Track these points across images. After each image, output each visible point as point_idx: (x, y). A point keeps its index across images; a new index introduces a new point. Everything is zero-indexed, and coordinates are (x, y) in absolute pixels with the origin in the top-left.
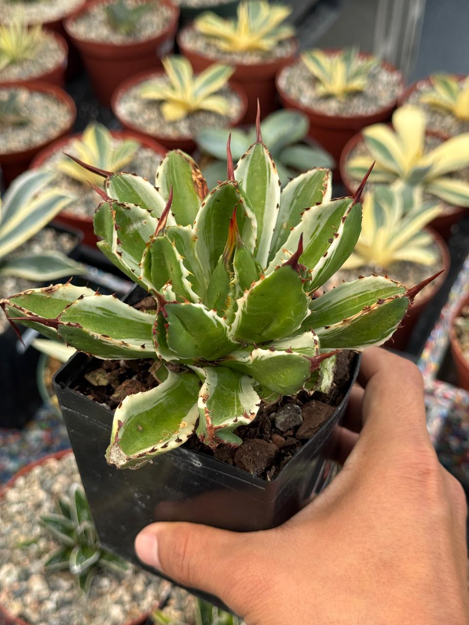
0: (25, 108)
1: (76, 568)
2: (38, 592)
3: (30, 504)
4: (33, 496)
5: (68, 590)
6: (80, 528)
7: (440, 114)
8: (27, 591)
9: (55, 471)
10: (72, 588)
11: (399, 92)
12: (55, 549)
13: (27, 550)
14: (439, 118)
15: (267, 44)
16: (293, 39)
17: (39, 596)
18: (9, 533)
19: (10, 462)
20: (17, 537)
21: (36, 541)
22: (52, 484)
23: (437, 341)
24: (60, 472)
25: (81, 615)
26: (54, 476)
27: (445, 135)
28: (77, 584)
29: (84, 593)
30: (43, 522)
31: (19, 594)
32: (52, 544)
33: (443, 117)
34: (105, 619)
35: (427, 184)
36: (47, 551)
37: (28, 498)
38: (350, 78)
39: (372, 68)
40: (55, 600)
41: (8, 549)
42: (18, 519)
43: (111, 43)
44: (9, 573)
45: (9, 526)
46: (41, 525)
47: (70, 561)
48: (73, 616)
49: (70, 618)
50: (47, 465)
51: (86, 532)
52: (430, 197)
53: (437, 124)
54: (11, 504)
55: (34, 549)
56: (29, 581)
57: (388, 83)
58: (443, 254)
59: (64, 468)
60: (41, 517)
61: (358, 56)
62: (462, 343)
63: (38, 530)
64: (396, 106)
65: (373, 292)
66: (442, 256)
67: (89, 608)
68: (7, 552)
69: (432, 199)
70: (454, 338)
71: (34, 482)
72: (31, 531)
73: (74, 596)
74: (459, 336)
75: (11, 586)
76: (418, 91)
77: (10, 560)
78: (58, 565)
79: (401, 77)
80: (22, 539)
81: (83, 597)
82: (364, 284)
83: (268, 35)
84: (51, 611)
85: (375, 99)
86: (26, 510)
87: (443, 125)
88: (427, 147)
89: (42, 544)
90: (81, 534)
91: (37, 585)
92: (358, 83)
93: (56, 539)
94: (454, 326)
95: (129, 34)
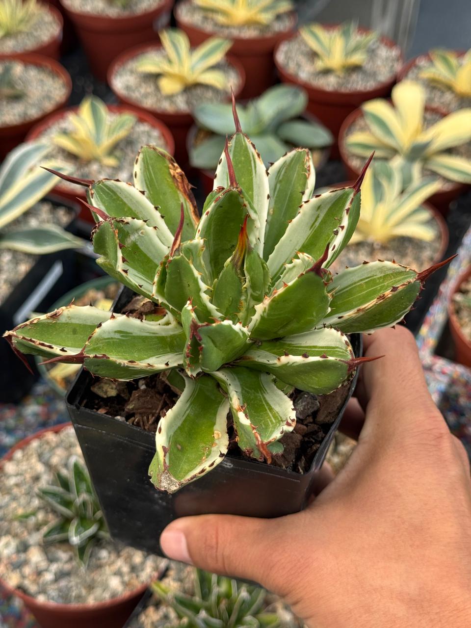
0: (20, 81)
1: (75, 540)
2: (37, 563)
3: (28, 476)
4: (31, 468)
5: (67, 562)
6: (79, 501)
7: (439, 90)
8: (26, 562)
9: (53, 445)
10: (70, 559)
11: (398, 67)
12: (53, 521)
13: (26, 522)
14: (438, 94)
15: (266, 18)
16: (291, 14)
17: (37, 567)
18: (7, 505)
19: (6, 437)
20: (15, 509)
21: (34, 513)
22: (50, 457)
23: (436, 316)
24: (58, 446)
25: (79, 586)
26: (52, 449)
27: (444, 110)
28: (75, 555)
29: (83, 565)
30: (42, 494)
31: (17, 566)
32: (51, 516)
33: (443, 92)
34: (104, 590)
35: (426, 160)
36: (45, 523)
37: (26, 471)
38: (349, 53)
39: (371, 43)
40: (53, 571)
41: (6, 521)
42: (16, 491)
43: (107, 15)
44: (7, 545)
45: (7, 498)
46: (39, 496)
47: (69, 533)
48: (71, 587)
49: (69, 589)
50: (45, 438)
51: (84, 504)
52: (428, 173)
53: (436, 100)
54: (8, 476)
55: (32, 521)
56: (28, 553)
57: (387, 59)
58: (442, 230)
59: (62, 441)
60: (40, 489)
61: (357, 30)
62: (460, 319)
63: (36, 502)
64: (395, 82)
65: (381, 277)
66: (440, 232)
67: (88, 579)
68: (5, 524)
69: (431, 175)
70: (452, 314)
71: (32, 455)
72: (29, 503)
73: (73, 568)
74: (458, 311)
75: (9, 557)
76: (416, 66)
77: (8, 532)
78: (56, 536)
79: (400, 52)
80: (20, 511)
81: (82, 568)
82: (370, 270)
83: (266, 9)
84: (49, 583)
85: (374, 75)
86: (23, 482)
87: (442, 100)
88: (426, 123)
89: (41, 516)
90: (80, 506)
91: (36, 556)
92: (357, 58)
93: (54, 511)
94: (453, 301)
95: (125, 7)
